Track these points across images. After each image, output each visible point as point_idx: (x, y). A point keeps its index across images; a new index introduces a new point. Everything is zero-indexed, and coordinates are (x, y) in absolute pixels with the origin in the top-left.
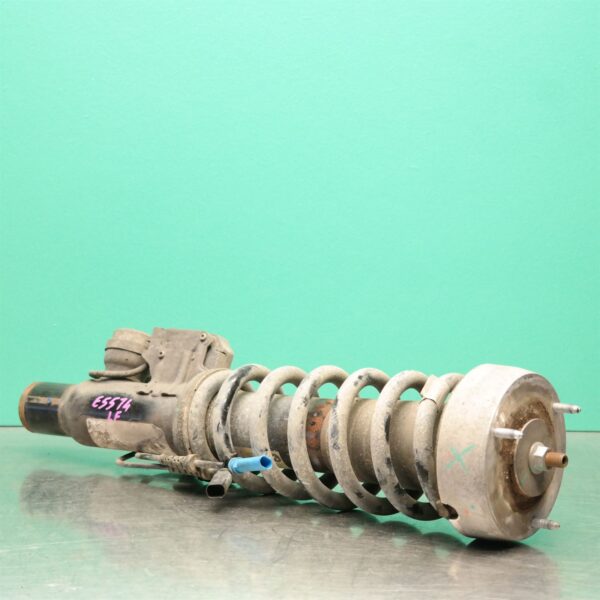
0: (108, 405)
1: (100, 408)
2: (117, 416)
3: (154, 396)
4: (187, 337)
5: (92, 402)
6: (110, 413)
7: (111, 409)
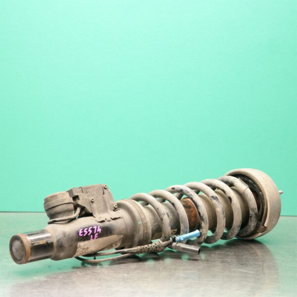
0: (88, 233)
1: (84, 235)
2: (96, 236)
3: (109, 221)
4: (96, 188)
5: (78, 234)
6: (92, 236)
7: (91, 234)
